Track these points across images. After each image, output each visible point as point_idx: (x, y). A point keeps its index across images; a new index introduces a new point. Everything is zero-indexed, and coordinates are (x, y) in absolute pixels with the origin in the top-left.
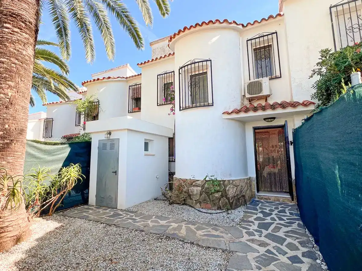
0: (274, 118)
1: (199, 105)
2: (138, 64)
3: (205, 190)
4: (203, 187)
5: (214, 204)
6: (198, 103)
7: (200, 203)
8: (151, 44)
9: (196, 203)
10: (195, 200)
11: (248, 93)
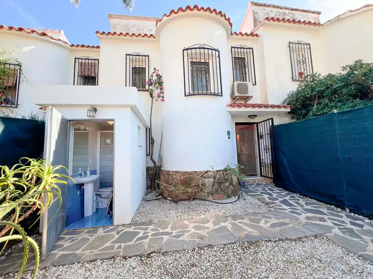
0: (256, 116)
1: (206, 93)
2: (97, 32)
3: (217, 180)
4: (214, 178)
5: (225, 193)
6: (204, 91)
7: (212, 194)
8: (110, 16)
9: (208, 196)
10: (207, 193)
11: (237, 92)
